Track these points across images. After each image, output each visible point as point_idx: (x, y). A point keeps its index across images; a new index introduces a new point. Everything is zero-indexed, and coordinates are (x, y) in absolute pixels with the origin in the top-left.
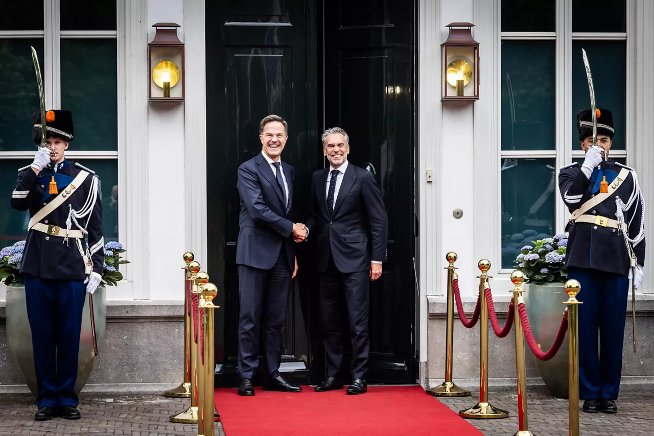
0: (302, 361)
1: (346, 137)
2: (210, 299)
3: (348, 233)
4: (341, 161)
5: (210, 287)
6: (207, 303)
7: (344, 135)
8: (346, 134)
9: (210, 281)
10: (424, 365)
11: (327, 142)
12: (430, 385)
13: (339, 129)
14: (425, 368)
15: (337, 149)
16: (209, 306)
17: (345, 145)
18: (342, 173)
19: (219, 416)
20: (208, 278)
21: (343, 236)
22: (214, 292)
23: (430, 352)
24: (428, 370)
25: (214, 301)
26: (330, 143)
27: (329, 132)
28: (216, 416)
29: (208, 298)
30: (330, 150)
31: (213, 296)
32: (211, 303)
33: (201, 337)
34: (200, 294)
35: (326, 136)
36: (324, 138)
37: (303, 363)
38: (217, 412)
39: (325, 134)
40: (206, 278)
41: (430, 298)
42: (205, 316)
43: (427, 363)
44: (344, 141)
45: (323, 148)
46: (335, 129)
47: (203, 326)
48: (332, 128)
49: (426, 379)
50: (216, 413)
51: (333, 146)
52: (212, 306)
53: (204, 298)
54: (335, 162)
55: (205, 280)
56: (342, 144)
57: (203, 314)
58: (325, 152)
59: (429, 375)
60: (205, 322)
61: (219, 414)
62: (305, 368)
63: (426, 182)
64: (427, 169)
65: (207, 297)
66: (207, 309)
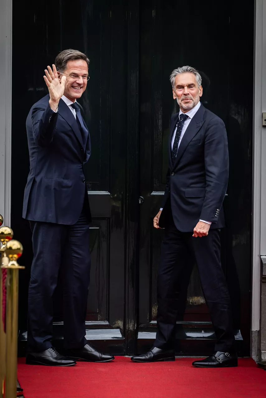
0: (118, 328)
1: (198, 77)
2: (14, 259)
3: (188, 187)
4: (191, 105)
5: (14, 245)
6: (11, 263)
7: (195, 74)
8: (198, 74)
9: (15, 238)
10: (257, 334)
11: (175, 83)
12: (262, 358)
13: (189, 68)
14: (257, 338)
15: (187, 90)
16: (13, 267)
17: (197, 86)
18: (190, 118)
19: (22, 390)
20: (12, 234)
21: (183, 189)
22: (18, 251)
23: (263, 320)
24: (261, 340)
25: (19, 261)
26: (180, 83)
27: (178, 72)
28: (18, 389)
29: (12, 257)
30: (180, 92)
31: (18, 254)
32: (15, 263)
33: (3, 301)
34: (3, 252)
35: (175, 76)
36: (173, 79)
37: (119, 330)
38: (20, 385)
39: (173, 75)
40: (9, 234)
41: (263, 258)
42: (8, 277)
43: (259, 332)
44: (195, 81)
45: (172, 90)
46: (185, 68)
47: (6, 288)
48: (181, 67)
49: (258, 350)
50: (18, 387)
51: (182, 87)
52: (16, 266)
53: (7, 256)
54: (185, 106)
55: (9, 236)
56: (193, 84)
57: (6, 274)
58: (174, 94)
59: (262, 346)
60: (8, 284)
61: (22, 388)
62: (120, 336)
63: (261, 126)
64: (263, 112)
65: (10, 256)
66: (11, 270)
